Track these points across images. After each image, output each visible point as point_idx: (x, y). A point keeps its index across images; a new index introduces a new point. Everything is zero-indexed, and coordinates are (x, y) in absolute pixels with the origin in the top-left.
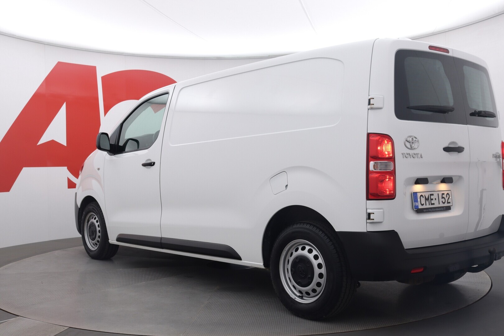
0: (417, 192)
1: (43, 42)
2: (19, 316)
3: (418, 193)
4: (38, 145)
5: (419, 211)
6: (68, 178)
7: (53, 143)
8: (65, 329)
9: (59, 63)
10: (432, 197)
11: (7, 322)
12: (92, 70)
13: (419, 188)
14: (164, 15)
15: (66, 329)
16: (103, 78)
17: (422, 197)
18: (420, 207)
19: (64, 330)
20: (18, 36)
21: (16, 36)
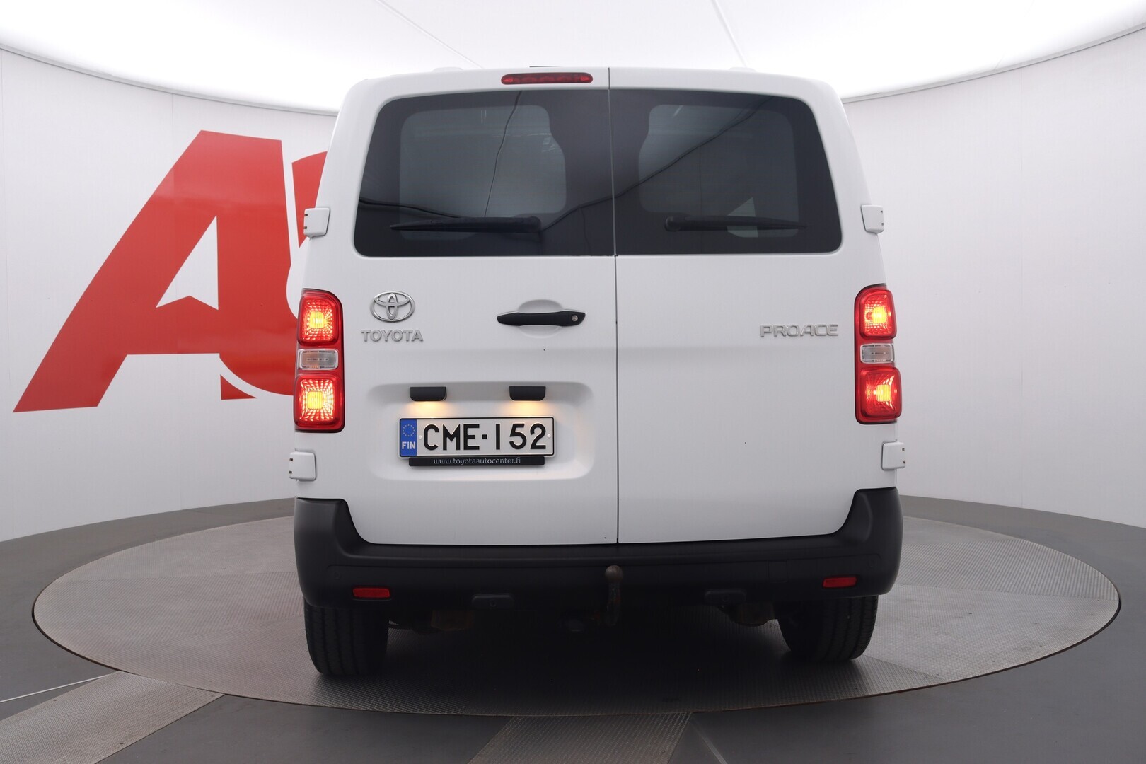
0: (416, 419)
1: (166, 88)
2: (117, 670)
3: (418, 421)
4: (159, 308)
5: (417, 462)
6: (221, 377)
7: (189, 304)
8: (215, 698)
9: (203, 135)
10: (471, 432)
11: (91, 683)
12: (274, 149)
13: (426, 410)
14: (425, 31)
15: (217, 697)
16: (297, 166)
17: (431, 432)
18: (422, 452)
19: (212, 700)
20: (115, 77)
21: (111, 75)
